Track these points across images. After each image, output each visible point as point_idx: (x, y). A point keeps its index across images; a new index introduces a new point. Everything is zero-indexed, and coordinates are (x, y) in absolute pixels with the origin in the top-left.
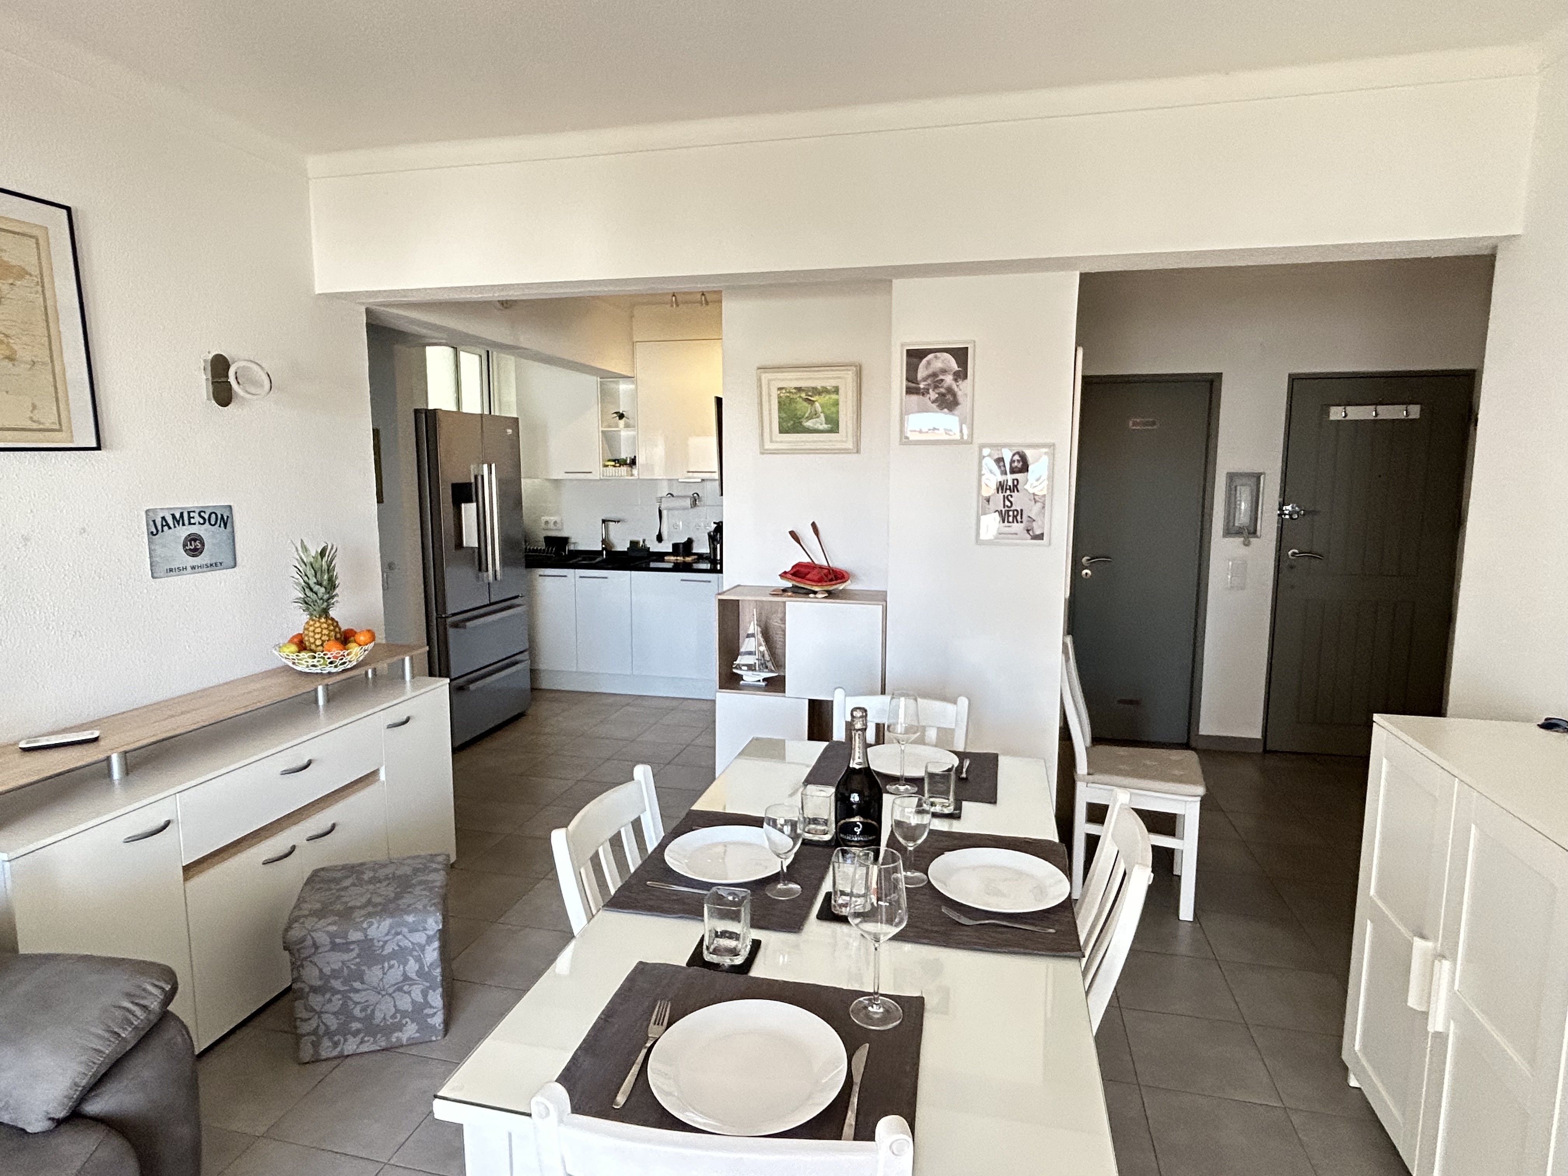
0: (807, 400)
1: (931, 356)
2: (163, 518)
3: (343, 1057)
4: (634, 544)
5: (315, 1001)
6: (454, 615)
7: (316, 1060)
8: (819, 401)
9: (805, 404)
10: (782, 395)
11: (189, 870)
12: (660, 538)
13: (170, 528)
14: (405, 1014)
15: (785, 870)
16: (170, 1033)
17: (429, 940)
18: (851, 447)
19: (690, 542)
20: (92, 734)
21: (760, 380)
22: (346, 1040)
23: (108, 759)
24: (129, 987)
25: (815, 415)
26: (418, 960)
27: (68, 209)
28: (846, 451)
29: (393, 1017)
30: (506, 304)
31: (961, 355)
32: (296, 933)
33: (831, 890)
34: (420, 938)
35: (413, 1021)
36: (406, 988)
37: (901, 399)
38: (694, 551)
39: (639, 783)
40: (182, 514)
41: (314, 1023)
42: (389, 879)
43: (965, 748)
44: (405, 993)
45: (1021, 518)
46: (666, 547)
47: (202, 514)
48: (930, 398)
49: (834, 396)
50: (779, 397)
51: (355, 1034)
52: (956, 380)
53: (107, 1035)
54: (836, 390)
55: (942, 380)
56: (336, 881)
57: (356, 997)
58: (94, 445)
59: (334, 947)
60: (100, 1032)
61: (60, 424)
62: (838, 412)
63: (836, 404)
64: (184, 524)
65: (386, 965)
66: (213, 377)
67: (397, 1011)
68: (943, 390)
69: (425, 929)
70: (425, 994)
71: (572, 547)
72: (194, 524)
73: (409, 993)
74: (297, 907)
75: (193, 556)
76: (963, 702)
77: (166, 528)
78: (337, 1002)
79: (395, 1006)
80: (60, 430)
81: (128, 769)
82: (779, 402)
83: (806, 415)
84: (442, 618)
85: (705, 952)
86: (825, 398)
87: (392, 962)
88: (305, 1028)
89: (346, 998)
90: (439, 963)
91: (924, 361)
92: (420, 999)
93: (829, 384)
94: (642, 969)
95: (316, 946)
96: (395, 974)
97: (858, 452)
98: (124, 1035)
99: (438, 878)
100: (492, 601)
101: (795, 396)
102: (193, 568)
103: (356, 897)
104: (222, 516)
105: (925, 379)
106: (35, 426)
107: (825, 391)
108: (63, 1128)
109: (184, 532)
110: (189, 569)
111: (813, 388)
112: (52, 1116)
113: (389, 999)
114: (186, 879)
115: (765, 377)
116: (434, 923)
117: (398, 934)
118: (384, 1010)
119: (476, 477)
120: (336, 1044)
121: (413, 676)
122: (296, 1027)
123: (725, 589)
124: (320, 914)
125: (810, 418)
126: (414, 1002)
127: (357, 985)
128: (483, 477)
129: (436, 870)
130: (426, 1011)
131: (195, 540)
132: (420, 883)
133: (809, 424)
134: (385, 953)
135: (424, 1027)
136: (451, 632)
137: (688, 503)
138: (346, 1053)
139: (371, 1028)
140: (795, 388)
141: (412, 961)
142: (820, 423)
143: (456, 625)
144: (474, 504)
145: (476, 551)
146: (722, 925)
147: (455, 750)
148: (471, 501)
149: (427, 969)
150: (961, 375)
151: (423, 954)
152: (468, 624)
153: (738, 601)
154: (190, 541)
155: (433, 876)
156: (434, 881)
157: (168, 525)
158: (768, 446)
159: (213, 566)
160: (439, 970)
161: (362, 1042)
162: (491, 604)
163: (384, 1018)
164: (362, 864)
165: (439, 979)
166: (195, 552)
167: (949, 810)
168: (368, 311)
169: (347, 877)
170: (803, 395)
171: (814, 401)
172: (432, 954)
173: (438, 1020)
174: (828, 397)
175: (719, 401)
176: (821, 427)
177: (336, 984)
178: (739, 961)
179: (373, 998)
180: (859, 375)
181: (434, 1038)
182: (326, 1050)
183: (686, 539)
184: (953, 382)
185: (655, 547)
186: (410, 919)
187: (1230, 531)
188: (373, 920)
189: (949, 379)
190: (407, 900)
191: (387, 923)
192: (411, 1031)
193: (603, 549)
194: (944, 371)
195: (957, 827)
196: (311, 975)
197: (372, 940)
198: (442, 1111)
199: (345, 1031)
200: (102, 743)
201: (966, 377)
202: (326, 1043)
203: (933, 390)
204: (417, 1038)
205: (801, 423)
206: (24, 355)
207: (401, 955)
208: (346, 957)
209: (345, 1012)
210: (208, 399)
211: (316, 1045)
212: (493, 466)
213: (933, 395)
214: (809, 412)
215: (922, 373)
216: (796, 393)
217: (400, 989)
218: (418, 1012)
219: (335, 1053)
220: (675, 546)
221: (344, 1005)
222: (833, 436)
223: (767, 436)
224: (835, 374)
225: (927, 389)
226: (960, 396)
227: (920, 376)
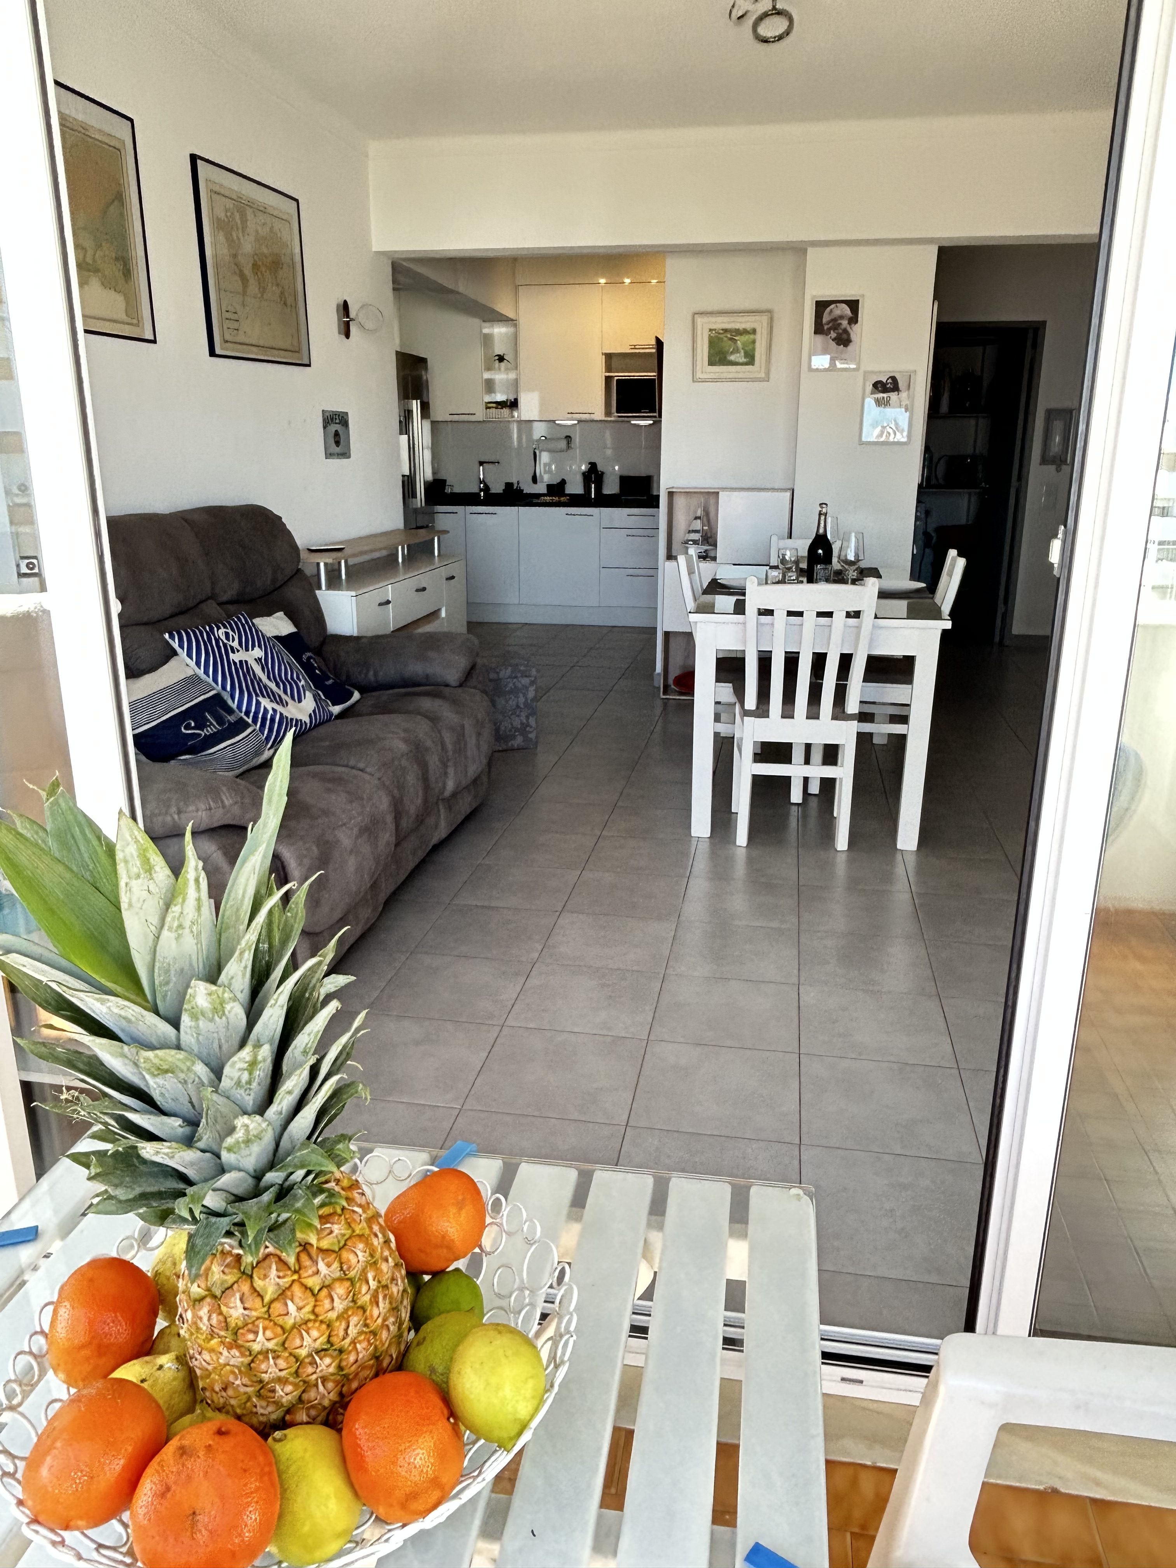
0: (731, 339)
1: (833, 306)
2: (327, 417)
4: (509, 485)
8: (741, 340)
9: (730, 342)
10: (711, 335)
12: (535, 480)
17: (531, 683)
18: (763, 376)
19: (563, 482)
20: (341, 545)
21: (694, 323)
23: (340, 565)
25: (736, 351)
27: (298, 203)
28: (759, 380)
29: (510, 731)
31: (854, 305)
35: (520, 735)
36: (518, 712)
38: (567, 492)
40: (333, 415)
44: (518, 715)
46: (541, 488)
47: (337, 417)
48: (831, 337)
49: (752, 336)
50: (709, 337)
52: (850, 323)
54: (754, 331)
55: (840, 324)
58: (308, 363)
61: (298, 348)
62: (754, 349)
63: (754, 342)
64: (334, 423)
66: (343, 317)
67: (513, 727)
68: (840, 331)
69: (531, 675)
70: (527, 717)
71: (448, 490)
72: (338, 423)
75: (337, 446)
77: (328, 424)
79: (512, 723)
80: (299, 352)
82: (709, 341)
83: (730, 351)
86: (745, 338)
87: (510, 696)
90: (535, 699)
91: (828, 309)
92: (526, 720)
93: (749, 326)
96: (512, 703)
97: (768, 380)
101: (721, 336)
104: (345, 419)
105: (828, 323)
106: (293, 348)
107: (745, 332)
109: (334, 428)
110: (336, 455)
111: (736, 330)
113: (510, 718)
115: (700, 320)
116: (535, 672)
117: (514, 678)
118: (505, 726)
119: (405, 412)
125: (732, 353)
126: (522, 724)
128: (412, 412)
130: (527, 729)
133: (732, 358)
134: (506, 689)
135: (525, 740)
137: (563, 444)
139: (498, 737)
140: (722, 330)
142: (739, 357)
144: (406, 437)
145: (408, 478)
149: (528, 703)
150: (854, 320)
151: (526, 693)
154: (336, 435)
157: (328, 422)
158: (699, 375)
159: (343, 455)
163: (504, 732)
166: (337, 444)
168: (392, 264)
170: (728, 335)
171: (736, 340)
172: (532, 693)
173: (533, 736)
174: (747, 337)
176: (741, 361)
180: (771, 319)
181: (531, 747)
183: (559, 481)
184: (848, 325)
185: (529, 488)
186: (522, 669)
187: (1045, 460)
188: (502, 667)
189: (845, 323)
191: (508, 670)
192: (519, 741)
193: (481, 490)
194: (841, 317)
201: (856, 322)
203: (833, 331)
204: (521, 746)
205: (725, 357)
206: (290, 303)
207: (515, 691)
212: (419, 402)
213: (833, 335)
214: (732, 349)
215: (826, 318)
216: (722, 333)
217: (514, 713)
218: (523, 729)
220: (549, 487)
222: (749, 368)
223: (698, 368)
224: (753, 318)
225: (829, 329)
226: (853, 337)
227: (824, 321)
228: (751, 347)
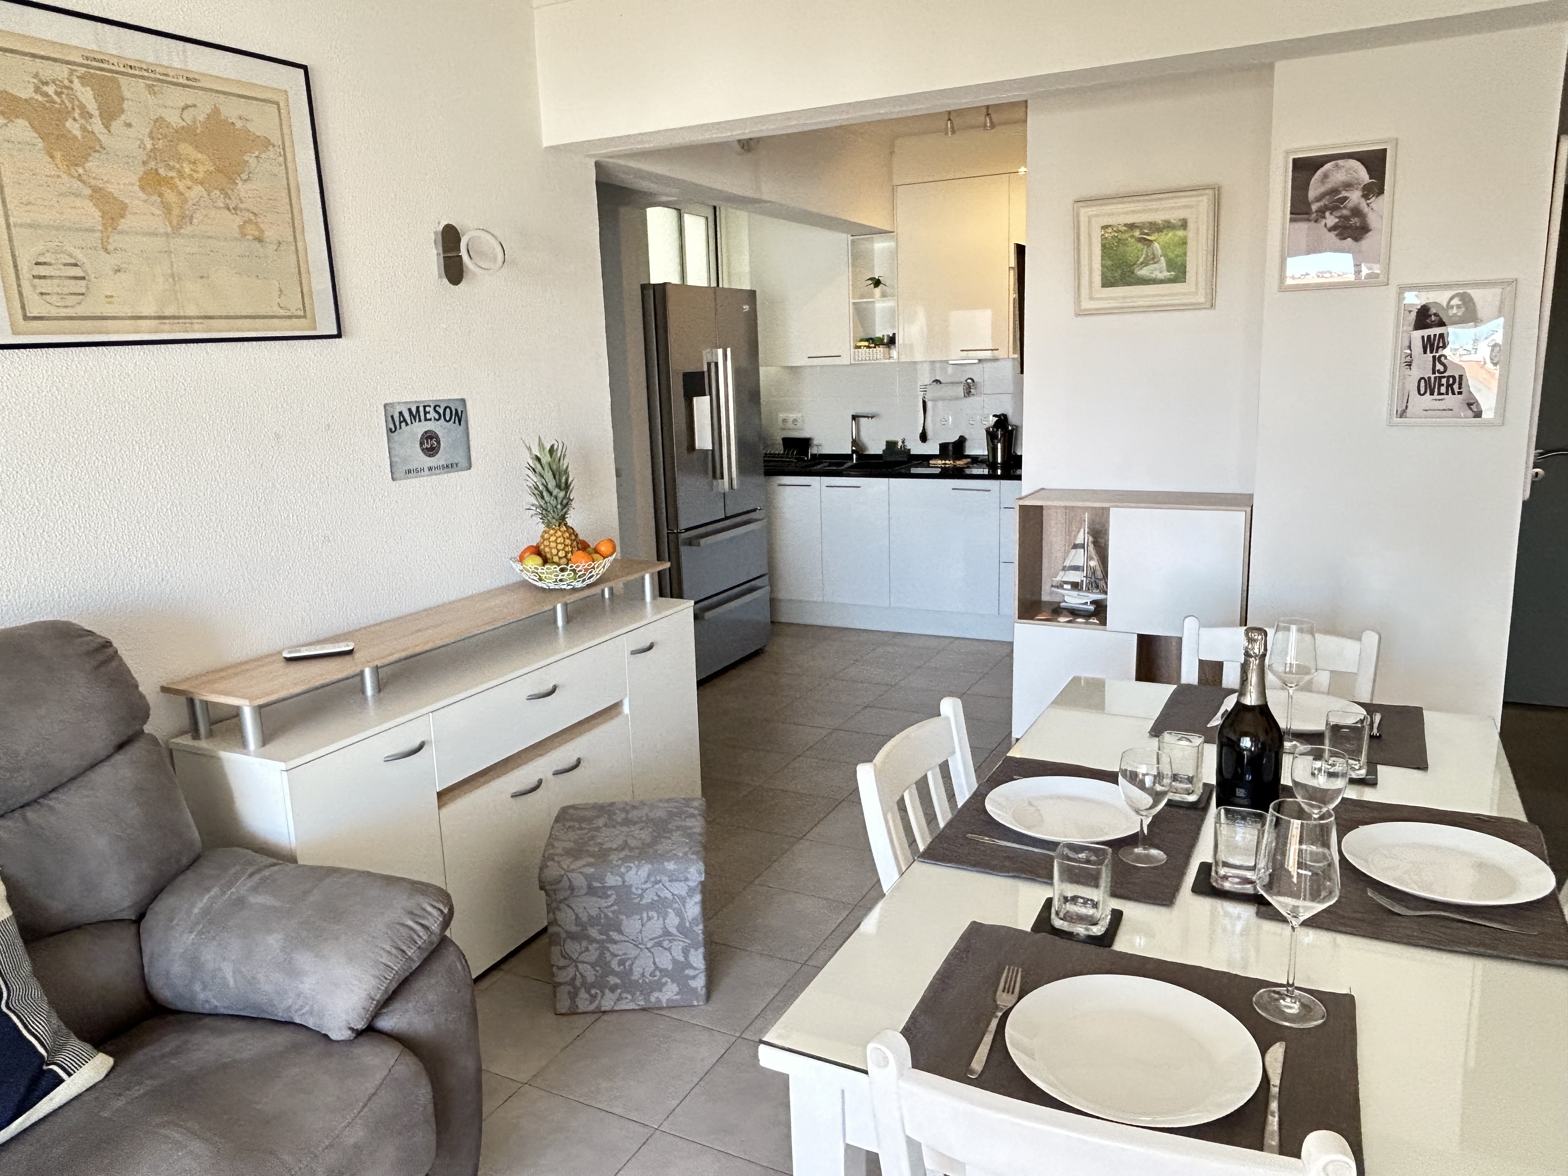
0: (1140, 240)
1: (1328, 166)
2: (401, 413)
3: (601, 1013)
4: (891, 445)
5: (572, 948)
6: (687, 530)
7: (573, 1012)
8: (1159, 242)
9: (1140, 245)
10: (1106, 235)
11: (445, 796)
12: (924, 437)
13: (407, 424)
14: (664, 972)
15: (1146, 832)
16: (449, 958)
17: (691, 891)
18: (1202, 300)
19: (962, 441)
20: (348, 646)
21: (1077, 217)
22: (603, 994)
23: (361, 674)
24: (410, 904)
25: (1152, 259)
26: (679, 914)
27: (305, 68)
28: (1195, 307)
29: (652, 974)
30: (747, 145)
31: (1374, 160)
32: (553, 871)
33: (1210, 860)
34: (680, 889)
35: (673, 981)
36: (666, 944)
37: (1283, 228)
38: (967, 453)
39: (947, 718)
40: (418, 408)
41: (571, 971)
42: (642, 822)
43: (1372, 699)
44: (666, 949)
45: (1460, 388)
46: (931, 448)
47: (437, 408)
48: (1326, 225)
49: (1181, 233)
50: (1103, 238)
51: (613, 989)
52: (1366, 196)
53: (394, 951)
54: (1184, 224)
55: (1346, 198)
56: (590, 820)
57: (613, 948)
58: (335, 332)
59: (592, 891)
60: (388, 948)
61: (305, 311)
62: (1185, 254)
63: (1184, 242)
64: (420, 421)
65: (645, 915)
66: (444, 251)
67: (657, 968)
68: (1345, 212)
69: (687, 879)
70: (686, 952)
71: (814, 450)
72: (430, 420)
73: (669, 949)
74: (550, 845)
75: (430, 456)
76: (1371, 639)
77: (403, 424)
78: (593, 955)
79: (655, 963)
80: (305, 317)
81: (380, 687)
82: (1104, 246)
83: (1141, 260)
84: (673, 535)
85: (1053, 916)
86: (1167, 236)
87: (651, 913)
88: (563, 976)
89: (603, 949)
90: (700, 919)
91: (1320, 173)
92: (681, 958)
93: (1174, 216)
94: (976, 930)
95: (572, 888)
96: (654, 927)
97: (1212, 306)
98: (410, 954)
99: (697, 825)
100: (728, 515)
101: (1125, 236)
102: (430, 469)
103: (612, 838)
104: (456, 410)
105: (1318, 199)
106: (282, 312)
107: (1168, 226)
108: (361, 1039)
109: (419, 428)
110: (426, 469)
111: (1151, 223)
112: (352, 1026)
113: (649, 954)
114: (440, 807)
115: (1085, 212)
116: (696, 873)
117: (657, 882)
118: (642, 967)
119: (709, 364)
120: (594, 997)
121: (654, 598)
122: (553, 975)
123: (1023, 494)
124: (576, 853)
125: (1145, 264)
126: (675, 961)
127: (615, 935)
128: (716, 364)
129: (693, 816)
130: (687, 972)
131: (431, 438)
132: (678, 828)
133: (1143, 272)
134: (644, 902)
135: (685, 989)
136: (684, 550)
137: (960, 390)
138: (603, 1009)
139: (629, 985)
140: (1126, 225)
141: (671, 914)
142: (1160, 270)
143: (690, 542)
144: (708, 397)
145: (710, 453)
146: (1071, 890)
147: (700, 683)
148: (704, 395)
149: (687, 924)
150: (1375, 188)
151: (684, 906)
152: (703, 541)
153: (1041, 507)
154: (427, 438)
155: (689, 823)
156: (694, 827)
157: (405, 420)
158: (1086, 305)
159: (450, 467)
160: (701, 927)
161: (620, 999)
162: (726, 518)
163: (643, 975)
164: (612, 804)
165: (701, 937)
166: (431, 451)
167: (1362, 773)
168: (597, 165)
169: (598, 817)
170: (1137, 233)
171: (1151, 241)
172: (693, 909)
173: (699, 983)
174: (1171, 234)
175: (1020, 250)
176: (1161, 276)
177: (593, 932)
178: (1097, 930)
179: (633, 952)
180: (1217, 201)
181: (695, 1003)
182: (583, 1003)
183: (957, 438)
184: (1363, 200)
185: (917, 448)
186: (671, 866)
188: (632, 865)
189: (1355, 197)
190: (664, 846)
191: (646, 869)
192: (669, 993)
193: (853, 451)
194: (1348, 186)
195: (1369, 795)
196: (566, 918)
197: (630, 886)
198: (768, 1058)
199: (601, 984)
200: (357, 655)
201: (1381, 191)
202: (583, 994)
203: (1331, 214)
204: (676, 1000)
205: (1132, 272)
206: (270, 234)
207: (660, 906)
208: (603, 903)
209: (601, 963)
210: (440, 277)
211: (573, 996)
212: (729, 350)
213: (1331, 220)
214: (1144, 256)
215: (1315, 189)
216: (1125, 232)
217: (659, 944)
218: (679, 972)
219: (592, 1007)
220: (944, 447)
221: (602, 955)
222: (1177, 287)
223: (1085, 292)
224: (1183, 201)
225: (1321, 212)
226: (1372, 219)
227: (1312, 194)
228: (1179, 251)
